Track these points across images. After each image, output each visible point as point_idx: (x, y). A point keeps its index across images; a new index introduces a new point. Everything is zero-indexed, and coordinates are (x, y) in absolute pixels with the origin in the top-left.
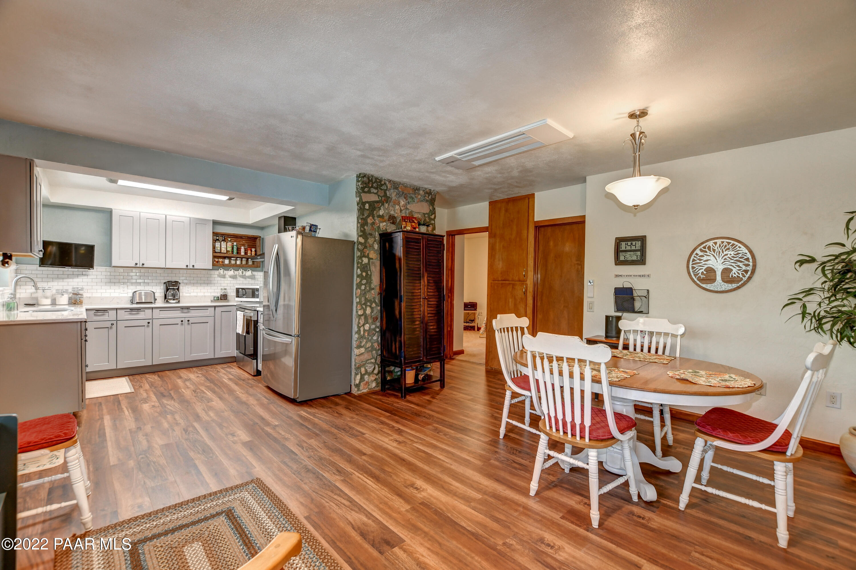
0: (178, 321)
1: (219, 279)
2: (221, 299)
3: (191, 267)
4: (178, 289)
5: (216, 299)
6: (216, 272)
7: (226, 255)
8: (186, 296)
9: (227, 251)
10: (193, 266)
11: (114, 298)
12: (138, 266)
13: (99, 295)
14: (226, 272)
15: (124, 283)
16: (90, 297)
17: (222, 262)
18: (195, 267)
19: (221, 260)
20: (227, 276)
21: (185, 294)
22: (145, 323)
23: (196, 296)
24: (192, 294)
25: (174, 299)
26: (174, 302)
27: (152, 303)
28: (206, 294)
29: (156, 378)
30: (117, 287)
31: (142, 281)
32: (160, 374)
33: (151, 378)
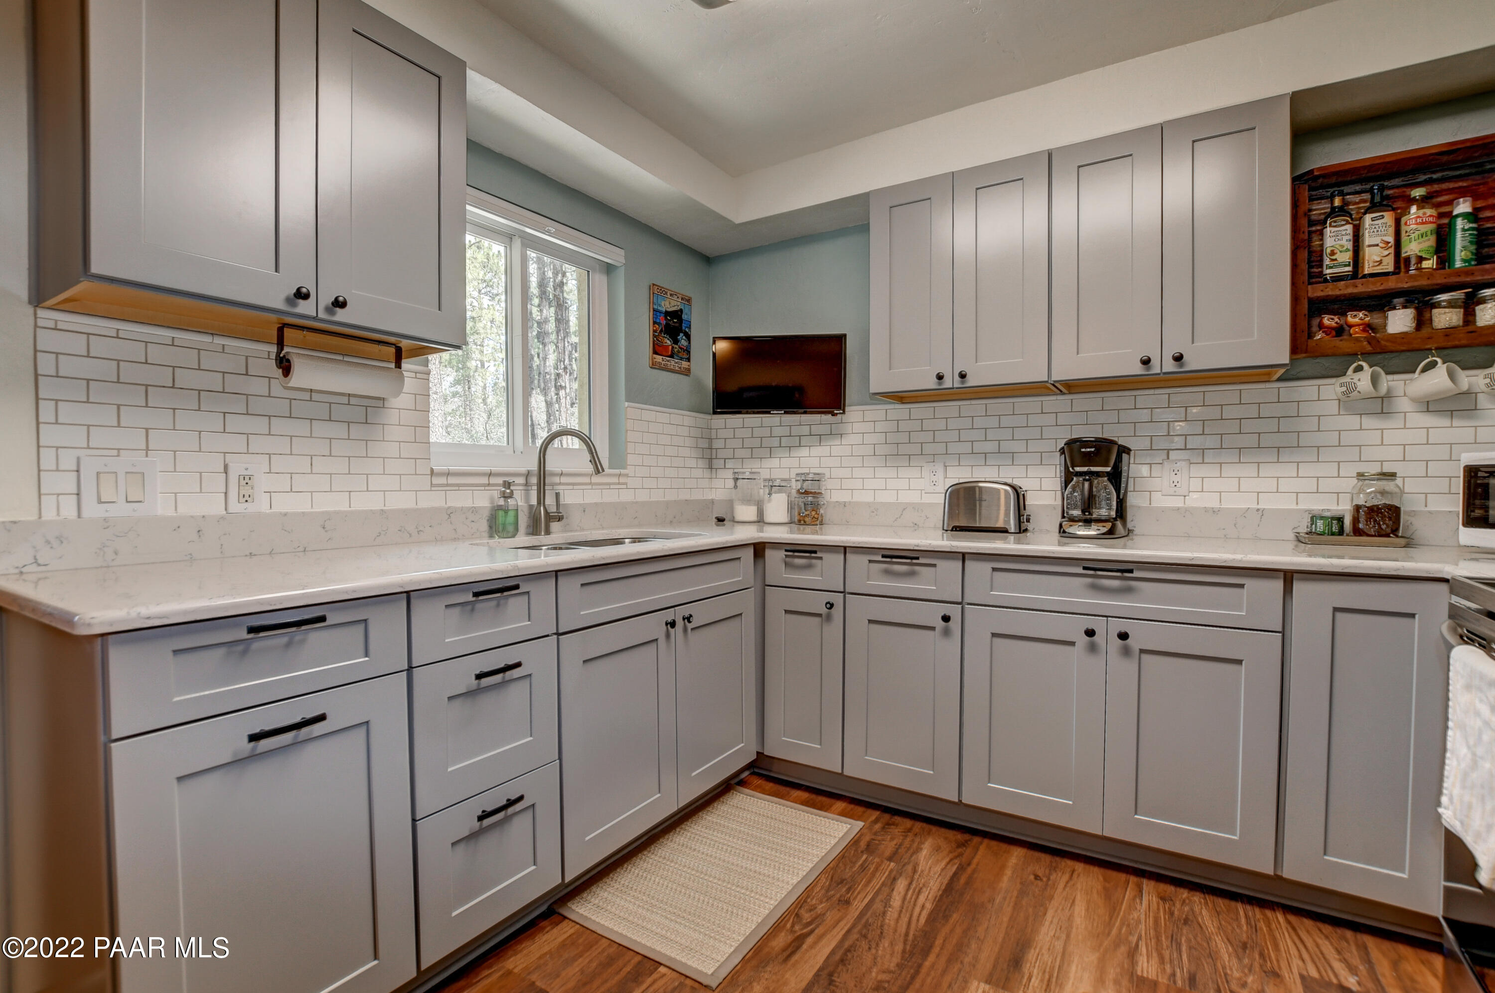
0: (1074, 629)
1: (1353, 421)
2: (1357, 532)
3: (1170, 366)
4: (1116, 477)
5: (1320, 525)
6: (1332, 388)
7: (1392, 284)
8: (1163, 510)
9: (1401, 262)
10: (1178, 358)
11: (905, 507)
12: (948, 383)
13: (867, 497)
14: (1388, 382)
15: (934, 458)
16: (845, 504)
17: (1368, 327)
18: (1193, 363)
19: (1355, 318)
20: (1403, 404)
21: (1160, 501)
22: (932, 614)
23: (1215, 511)
24: (1195, 500)
25: (1088, 522)
26: (1092, 532)
27: (1005, 531)
28: (1268, 503)
29: (922, 898)
30: (913, 472)
31: (990, 447)
32: (973, 866)
33: (910, 884)
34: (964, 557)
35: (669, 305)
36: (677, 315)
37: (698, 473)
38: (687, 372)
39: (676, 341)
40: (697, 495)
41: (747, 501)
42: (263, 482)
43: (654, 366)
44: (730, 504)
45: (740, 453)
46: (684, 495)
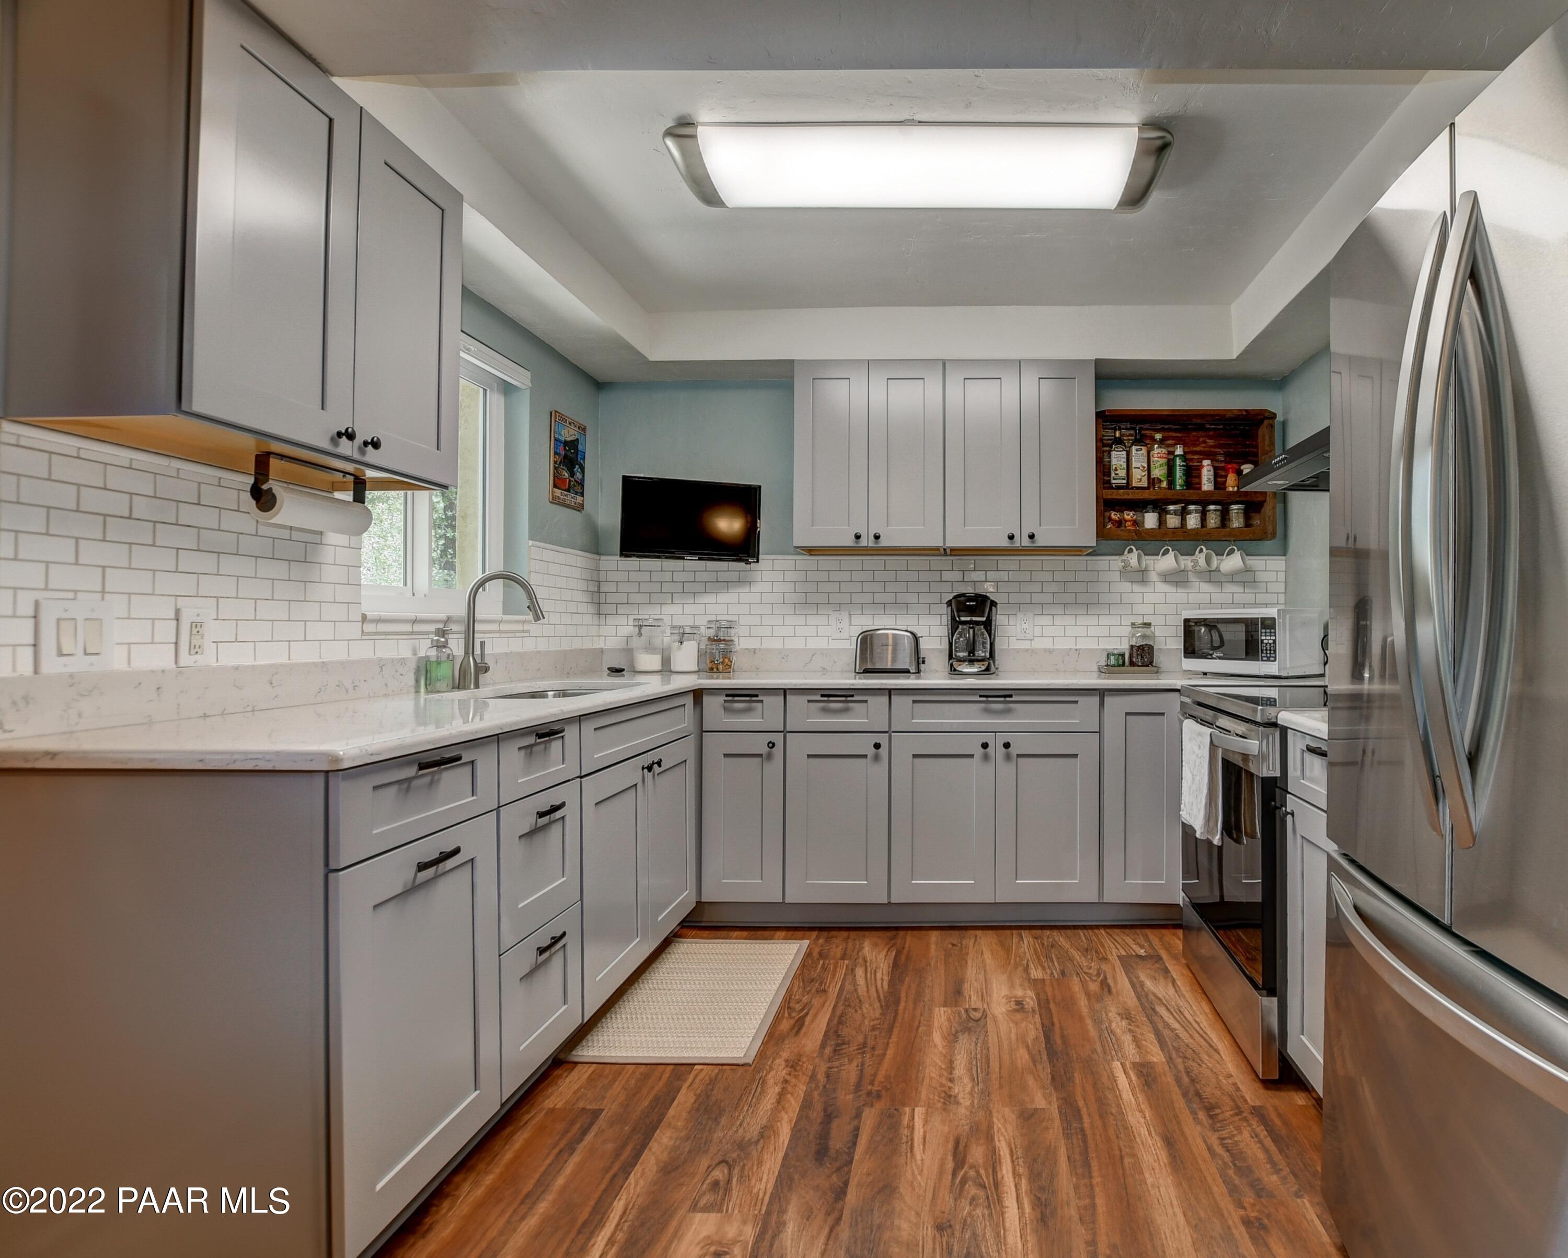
0: (972, 744)
1: (1127, 586)
2: (1132, 664)
3: (1026, 542)
4: (988, 625)
5: (1113, 661)
6: (1116, 563)
7: (1146, 495)
8: (1017, 651)
9: (1152, 482)
10: (1032, 537)
11: (814, 653)
12: (863, 542)
13: (776, 644)
14: (1148, 561)
15: (839, 606)
16: (755, 651)
17: (1135, 523)
18: (1041, 541)
19: (1129, 515)
20: (1153, 576)
21: (1015, 645)
22: (864, 744)
23: (1051, 651)
24: (1039, 644)
25: (972, 662)
26: (974, 669)
27: (908, 671)
28: (1083, 644)
29: (879, 975)
30: (822, 620)
31: (889, 598)
32: (907, 949)
33: (866, 969)
34: (890, 692)
35: (568, 434)
36: (572, 445)
37: (588, 619)
38: (580, 508)
39: (572, 474)
40: (587, 645)
41: (650, 648)
42: (213, 630)
43: (555, 501)
44: (629, 652)
45: (635, 598)
46: (577, 644)
